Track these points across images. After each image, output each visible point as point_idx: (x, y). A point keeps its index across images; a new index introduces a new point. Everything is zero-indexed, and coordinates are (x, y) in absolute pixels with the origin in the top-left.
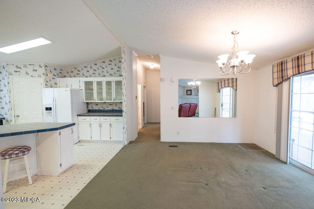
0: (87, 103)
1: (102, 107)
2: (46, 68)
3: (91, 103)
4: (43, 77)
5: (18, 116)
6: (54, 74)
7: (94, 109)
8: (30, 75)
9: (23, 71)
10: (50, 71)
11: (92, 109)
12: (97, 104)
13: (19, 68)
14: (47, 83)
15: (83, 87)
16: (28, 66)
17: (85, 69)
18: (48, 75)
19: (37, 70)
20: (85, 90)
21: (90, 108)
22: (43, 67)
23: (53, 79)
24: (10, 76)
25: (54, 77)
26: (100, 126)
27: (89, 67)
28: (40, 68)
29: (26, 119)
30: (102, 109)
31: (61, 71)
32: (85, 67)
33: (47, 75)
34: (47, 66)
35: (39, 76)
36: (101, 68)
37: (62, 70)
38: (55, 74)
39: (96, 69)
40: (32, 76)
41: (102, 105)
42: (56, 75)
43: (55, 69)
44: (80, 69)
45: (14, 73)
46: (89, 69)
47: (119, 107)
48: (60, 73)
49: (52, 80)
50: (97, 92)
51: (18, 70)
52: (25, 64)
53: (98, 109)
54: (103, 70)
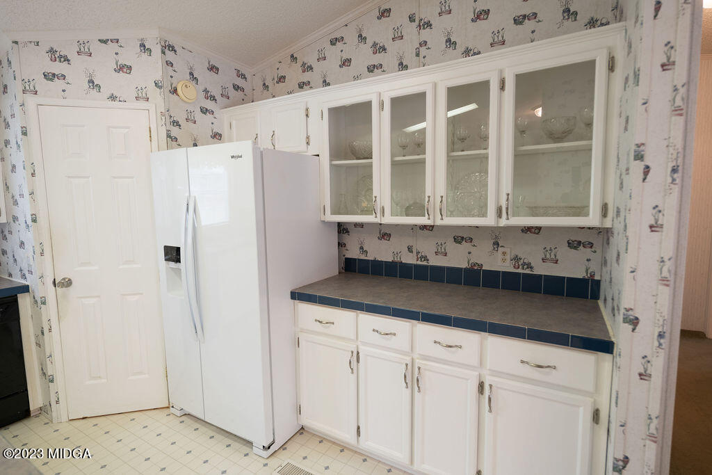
0: (339, 225)
1: (410, 249)
2: (170, 56)
3: (356, 225)
4: (158, 100)
5: (67, 283)
6: (206, 91)
7: (370, 257)
8: (106, 91)
9: (76, 71)
10: (191, 74)
11: (363, 257)
12: (385, 233)
13: (60, 57)
14: (175, 131)
15: (321, 141)
16: (95, 47)
17: (334, 54)
18: (179, 91)
19: (130, 68)
20: (331, 160)
21: (353, 253)
22: (157, 50)
23: (204, 111)
24: (31, 100)
25: (209, 105)
26: (413, 379)
27: (351, 37)
28: (145, 56)
29: (98, 297)
30: (410, 259)
31: (240, 82)
32: (333, 42)
33: (175, 91)
34: (172, 48)
35: (142, 97)
36: (410, 30)
37: (243, 76)
38: (216, 92)
39: (384, 39)
40: (113, 98)
41: (410, 242)
42: (218, 97)
43: (213, 69)
44: (311, 60)
45: (41, 83)
46: (350, 48)
47: (516, 259)
48: (236, 88)
49: (198, 115)
50: (394, 164)
51: (58, 68)
52: (82, 38)
53: (390, 260)
54: (426, 34)
